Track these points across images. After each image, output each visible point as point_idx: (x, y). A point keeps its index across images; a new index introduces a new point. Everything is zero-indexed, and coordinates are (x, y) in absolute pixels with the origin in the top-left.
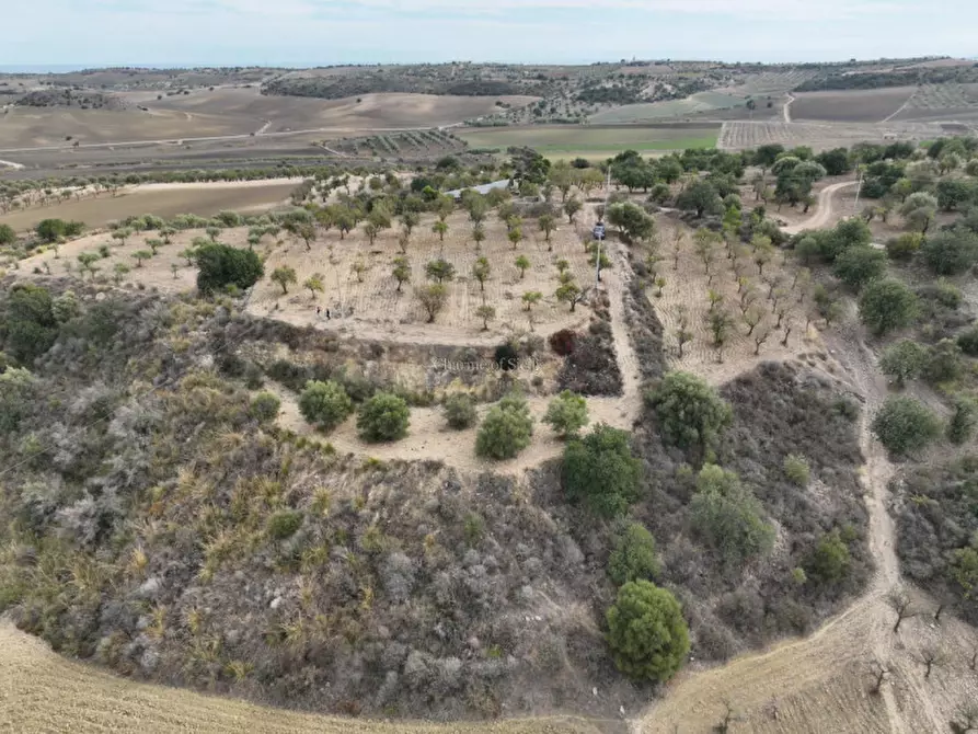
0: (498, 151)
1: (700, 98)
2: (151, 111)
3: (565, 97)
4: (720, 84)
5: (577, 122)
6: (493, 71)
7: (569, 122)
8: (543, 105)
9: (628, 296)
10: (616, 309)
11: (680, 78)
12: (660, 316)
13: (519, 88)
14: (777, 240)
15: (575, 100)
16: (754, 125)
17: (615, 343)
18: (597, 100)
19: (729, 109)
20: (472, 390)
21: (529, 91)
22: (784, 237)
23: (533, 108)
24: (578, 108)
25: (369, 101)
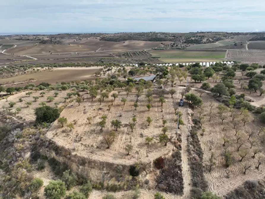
0: (160, 57)
1: (220, 42)
2: (71, 45)
3: (181, 42)
4: (226, 38)
5: (183, 49)
6: (161, 34)
7: (181, 49)
8: (174, 44)
9: (189, 138)
10: (184, 144)
11: (214, 37)
12: (203, 146)
13: (168, 39)
14: (250, 109)
15: (183, 43)
16: (237, 51)
17: (182, 163)
18: (190, 43)
19: (228, 46)
20: (119, 183)
21: (171, 40)
22: (253, 108)
23: (171, 45)
24: (184, 45)
25: (127, 43)
